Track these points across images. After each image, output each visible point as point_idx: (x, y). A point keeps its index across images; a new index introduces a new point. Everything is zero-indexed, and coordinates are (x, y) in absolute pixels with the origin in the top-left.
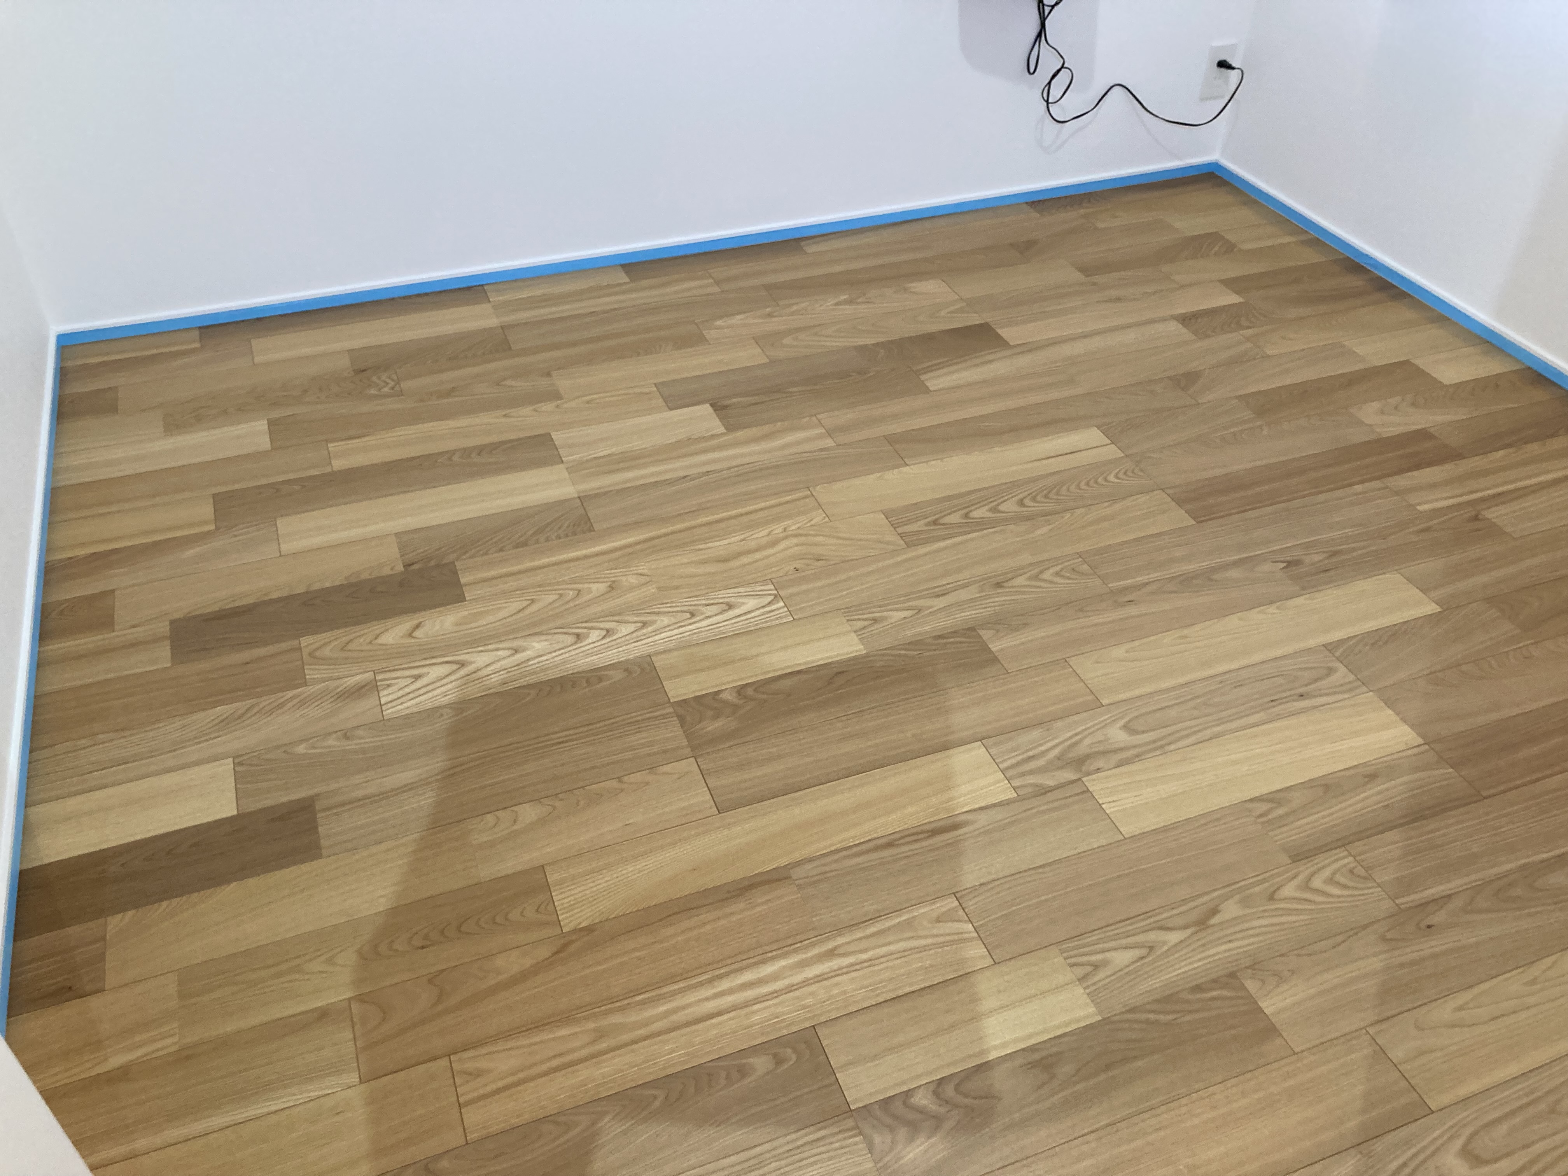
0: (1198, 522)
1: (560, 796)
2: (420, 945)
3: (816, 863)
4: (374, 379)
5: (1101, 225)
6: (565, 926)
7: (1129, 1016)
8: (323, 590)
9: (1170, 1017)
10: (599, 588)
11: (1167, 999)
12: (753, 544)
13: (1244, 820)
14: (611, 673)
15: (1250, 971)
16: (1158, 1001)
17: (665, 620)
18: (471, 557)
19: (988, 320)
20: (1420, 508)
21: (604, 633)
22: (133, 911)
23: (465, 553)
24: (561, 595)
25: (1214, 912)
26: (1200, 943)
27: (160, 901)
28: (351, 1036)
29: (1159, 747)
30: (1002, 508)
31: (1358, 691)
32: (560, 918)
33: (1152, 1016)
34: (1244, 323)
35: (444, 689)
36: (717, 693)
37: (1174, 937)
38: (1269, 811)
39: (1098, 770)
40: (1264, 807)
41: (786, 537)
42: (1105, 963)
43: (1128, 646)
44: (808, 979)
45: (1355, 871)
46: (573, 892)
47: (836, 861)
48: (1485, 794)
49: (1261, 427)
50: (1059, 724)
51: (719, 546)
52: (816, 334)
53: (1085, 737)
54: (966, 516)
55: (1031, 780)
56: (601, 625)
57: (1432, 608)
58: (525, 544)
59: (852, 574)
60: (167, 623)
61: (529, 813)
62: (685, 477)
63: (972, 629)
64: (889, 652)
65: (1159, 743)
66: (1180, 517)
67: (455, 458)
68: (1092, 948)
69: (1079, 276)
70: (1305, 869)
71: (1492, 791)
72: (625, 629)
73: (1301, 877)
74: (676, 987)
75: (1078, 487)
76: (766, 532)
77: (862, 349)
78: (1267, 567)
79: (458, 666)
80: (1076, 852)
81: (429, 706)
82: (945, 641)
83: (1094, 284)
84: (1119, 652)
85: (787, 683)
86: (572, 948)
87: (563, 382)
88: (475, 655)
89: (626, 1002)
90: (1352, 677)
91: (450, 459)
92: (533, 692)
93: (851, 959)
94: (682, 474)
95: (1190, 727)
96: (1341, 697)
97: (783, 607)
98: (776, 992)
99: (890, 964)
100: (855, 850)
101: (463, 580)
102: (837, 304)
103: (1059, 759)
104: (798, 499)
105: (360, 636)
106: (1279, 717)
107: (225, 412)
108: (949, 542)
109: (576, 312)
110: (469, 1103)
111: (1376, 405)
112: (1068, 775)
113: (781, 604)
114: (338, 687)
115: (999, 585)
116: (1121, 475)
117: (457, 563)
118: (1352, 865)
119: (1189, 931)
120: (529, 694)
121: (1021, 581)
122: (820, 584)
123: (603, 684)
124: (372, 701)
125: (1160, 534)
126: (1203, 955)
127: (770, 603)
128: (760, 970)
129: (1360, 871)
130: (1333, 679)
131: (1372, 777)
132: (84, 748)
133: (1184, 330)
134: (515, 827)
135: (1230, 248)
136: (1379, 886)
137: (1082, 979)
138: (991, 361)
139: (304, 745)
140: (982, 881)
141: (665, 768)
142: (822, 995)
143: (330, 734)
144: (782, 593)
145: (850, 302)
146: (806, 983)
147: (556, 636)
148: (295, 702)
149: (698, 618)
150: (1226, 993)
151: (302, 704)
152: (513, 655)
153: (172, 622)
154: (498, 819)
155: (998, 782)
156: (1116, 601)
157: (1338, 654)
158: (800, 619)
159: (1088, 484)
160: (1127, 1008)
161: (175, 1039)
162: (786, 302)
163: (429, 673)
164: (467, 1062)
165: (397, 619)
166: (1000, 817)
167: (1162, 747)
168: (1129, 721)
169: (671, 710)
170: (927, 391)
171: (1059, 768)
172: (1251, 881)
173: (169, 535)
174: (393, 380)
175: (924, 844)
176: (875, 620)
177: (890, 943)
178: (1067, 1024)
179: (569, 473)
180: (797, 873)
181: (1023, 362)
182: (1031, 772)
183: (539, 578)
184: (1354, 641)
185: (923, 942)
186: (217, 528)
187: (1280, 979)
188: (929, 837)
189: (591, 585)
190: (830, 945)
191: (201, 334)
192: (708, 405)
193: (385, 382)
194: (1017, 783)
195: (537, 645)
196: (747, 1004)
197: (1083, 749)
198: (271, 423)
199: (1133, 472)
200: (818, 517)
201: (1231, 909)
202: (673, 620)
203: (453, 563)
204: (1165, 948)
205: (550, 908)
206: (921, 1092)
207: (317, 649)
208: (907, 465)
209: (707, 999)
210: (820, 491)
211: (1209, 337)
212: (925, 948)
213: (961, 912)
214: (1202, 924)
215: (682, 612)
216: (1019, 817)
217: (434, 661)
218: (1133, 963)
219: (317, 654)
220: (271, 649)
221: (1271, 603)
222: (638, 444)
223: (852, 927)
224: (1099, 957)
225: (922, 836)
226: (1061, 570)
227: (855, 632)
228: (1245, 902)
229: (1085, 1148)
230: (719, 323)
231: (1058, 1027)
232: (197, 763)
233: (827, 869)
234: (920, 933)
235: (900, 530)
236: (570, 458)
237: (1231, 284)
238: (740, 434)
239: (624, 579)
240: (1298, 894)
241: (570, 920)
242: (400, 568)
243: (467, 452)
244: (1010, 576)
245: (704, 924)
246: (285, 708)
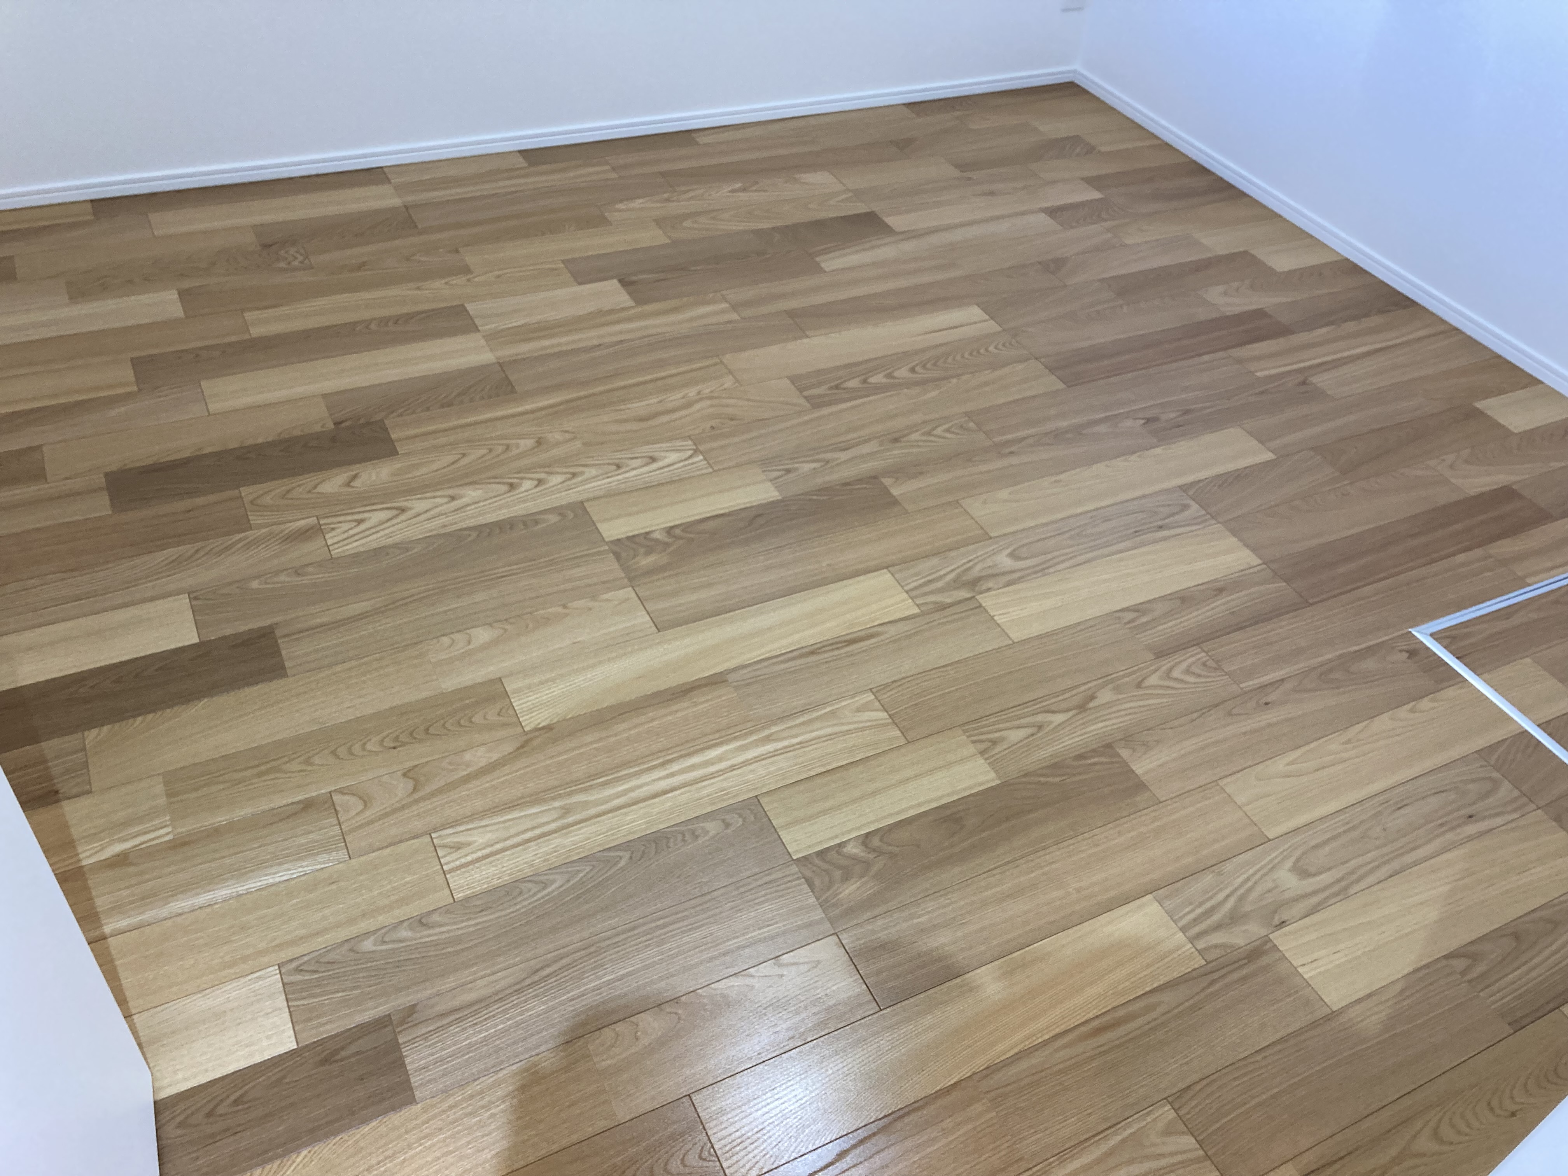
0: (1069, 387)
1: (511, 620)
2: (392, 745)
3: (749, 669)
4: (282, 253)
5: (973, 127)
6: (526, 725)
7: (1023, 780)
8: (256, 445)
9: (1058, 779)
10: (526, 444)
11: (1055, 766)
12: (670, 406)
13: (1114, 626)
14: (546, 517)
15: (1123, 742)
16: (1048, 767)
17: (593, 472)
18: (401, 415)
19: (874, 209)
20: (1258, 374)
21: (536, 482)
22: (110, 726)
23: (392, 412)
24: (491, 450)
25: (1092, 698)
26: (1080, 722)
27: (134, 717)
28: (336, 822)
29: (1041, 570)
30: (896, 374)
31: (1208, 523)
32: (521, 719)
33: (1043, 779)
34: (1104, 216)
35: (386, 531)
36: (648, 533)
37: (1059, 718)
38: (1137, 618)
39: (989, 590)
40: (1130, 616)
41: (701, 399)
42: (1002, 739)
43: (1009, 490)
44: (747, 760)
45: (1208, 663)
46: (530, 698)
47: (767, 667)
48: (1311, 601)
49: (1121, 306)
50: (953, 554)
51: (639, 407)
52: (714, 218)
53: (976, 564)
54: (865, 381)
55: (931, 598)
56: (533, 476)
57: (1269, 456)
58: (450, 405)
59: (763, 431)
60: (102, 475)
61: (482, 635)
62: (599, 345)
63: (875, 477)
64: (802, 497)
65: (1041, 567)
66: (1053, 383)
67: (373, 327)
68: (990, 728)
69: (956, 173)
70: (1166, 664)
71: (1315, 600)
72: (556, 480)
73: (1164, 669)
74: (631, 770)
75: (963, 357)
76: (682, 394)
77: (758, 233)
78: (1129, 423)
79: (399, 511)
80: (972, 654)
81: (375, 545)
82: (851, 487)
83: (970, 179)
84: (1004, 494)
85: (711, 524)
86: (535, 743)
87: (470, 258)
88: (414, 501)
89: (589, 784)
90: (1203, 512)
91: (367, 327)
92: (474, 534)
93: (786, 743)
94: (595, 342)
95: (1068, 554)
96: (1194, 528)
97: (701, 461)
98: (721, 771)
99: (819, 745)
100: (782, 658)
101: (393, 436)
102: (733, 191)
103: (954, 581)
104: (708, 366)
105: (299, 486)
106: (1143, 544)
107: (131, 282)
108: (849, 404)
109: (478, 194)
110: (451, 871)
111: (1220, 288)
112: (964, 594)
113: (701, 457)
114: (282, 531)
115: (896, 440)
116: (1000, 346)
117: (386, 422)
118: (1205, 659)
119: (1071, 713)
120: (470, 535)
121: (915, 436)
122: (736, 439)
123: (539, 526)
124: (320, 542)
125: (1035, 397)
126: (1083, 731)
127: (690, 457)
128: (706, 754)
129: (1211, 663)
130: (1187, 513)
131: (1220, 591)
132: (35, 587)
133: (1052, 221)
134: (471, 647)
135: (1090, 150)
136: (1226, 674)
137: (982, 753)
138: (879, 246)
139: (257, 581)
140: (894, 679)
141: (608, 596)
142: (762, 772)
143: (283, 571)
144: (701, 448)
145: (744, 190)
146: (746, 763)
147: (489, 486)
148: (244, 542)
149: (623, 470)
150: (1103, 759)
151: (249, 546)
152: (449, 502)
153: (107, 475)
154: (453, 641)
155: (904, 601)
156: (999, 453)
157: (1191, 493)
158: (719, 470)
159: (971, 354)
160: (1022, 773)
161: (169, 829)
162: (683, 188)
163: (370, 518)
164: (448, 836)
165: (334, 471)
166: (906, 629)
167: (1043, 569)
168: (1014, 550)
169: (606, 548)
170: (822, 271)
171: (955, 589)
172: (1121, 673)
173: (92, 395)
174: (301, 255)
175: (842, 651)
176: (788, 471)
177: (817, 730)
178: (971, 788)
179: (487, 341)
180: (731, 677)
181: (909, 246)
182: (931, 593)
183: (467, 434)
184: (1205, 483)
185: (845, 728)
186: (140, 390)
187: (1147, 746)
188: (846, 646)
189: (519, 441)
190: (767, 732)
191: (93, 207)
192: (615, 281)
193: (293, 256)
194: (920, 601)
195: (473, 494)
196: (696, 781)
197: (976, 572)
198: (181, 294)
199: (1010, 344)
200: (729, 382)
201: (1105, 696)
202: (600, 472)
203: (382, 421)
204: (1052, 726)
205: (511, 712)
206: (852, 844)
207: (258, 497)
208: (808, 337)
209: (660, 779)
210: (727, 358)
211: (1072, 227)
212: (848, 732)
213: (877, 704)
214: (1082, 707)
215: (608, 464)
216: (923, 627)
217: (374, 507)
218: (1026, 738)
219: (259, 502)
220: (211, 498)
221: (1134, 452)
222: (551, 315)
223: (782, 719)
224: (997, 735)
225: (840, 645)
226: (951, 427)
227: (771, 481)
228: (1117, 690)
229: (992, 879)
230: (621, 206)
231: (964, 789)
232: (152, 599)
233: (758, 673)
234: (843, 721)
235: (806, 393)
236: (487, 327)
237: (1093, 182)
238: (649, 308)
239: (550, 435)
240: (1162, 683)
241: (530, 721)
242: (330, 425)
243: (384, 321)
244: (905, 432)
245: (653, 720)
246: (234, 550)
